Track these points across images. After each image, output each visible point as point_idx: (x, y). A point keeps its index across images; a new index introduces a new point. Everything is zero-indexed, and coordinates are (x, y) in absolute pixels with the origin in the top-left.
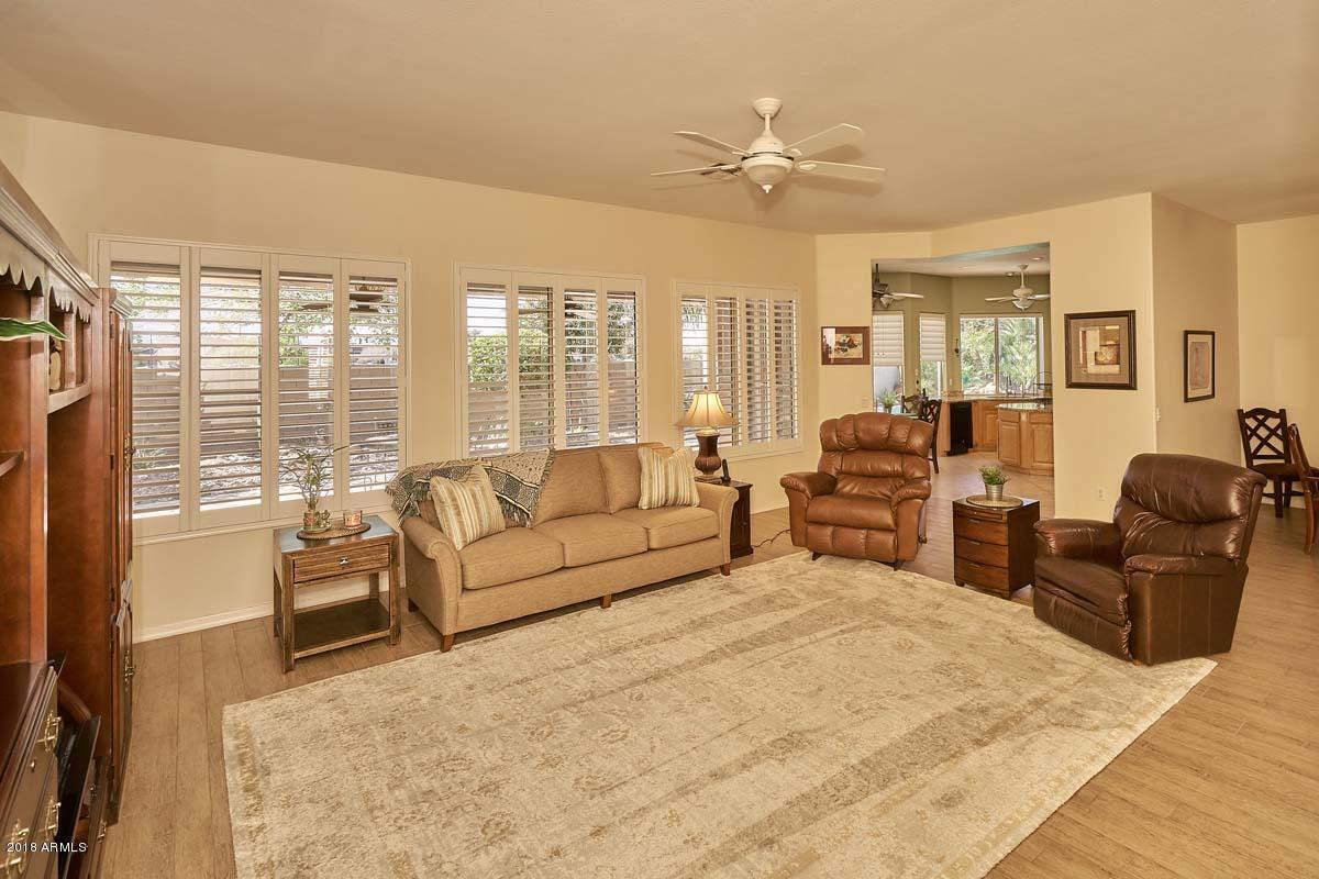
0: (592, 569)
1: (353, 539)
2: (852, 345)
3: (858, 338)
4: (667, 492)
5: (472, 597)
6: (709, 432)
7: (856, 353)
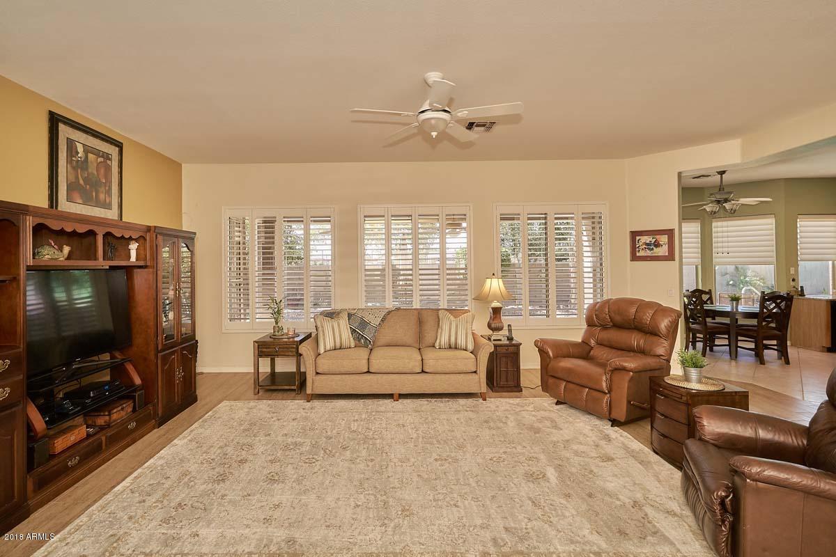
0: (385, 376)
1: (291, 340)
2: (657, 245)
3: (664, 239)
4: (450, 340)
5: (319, 377)
6: (496, 304)
7: (662, 251)
